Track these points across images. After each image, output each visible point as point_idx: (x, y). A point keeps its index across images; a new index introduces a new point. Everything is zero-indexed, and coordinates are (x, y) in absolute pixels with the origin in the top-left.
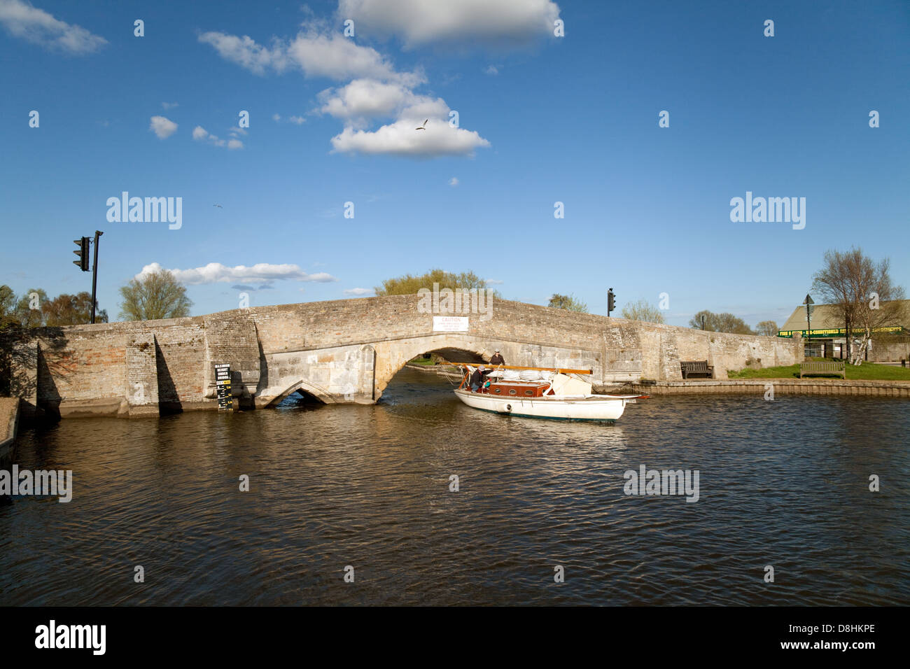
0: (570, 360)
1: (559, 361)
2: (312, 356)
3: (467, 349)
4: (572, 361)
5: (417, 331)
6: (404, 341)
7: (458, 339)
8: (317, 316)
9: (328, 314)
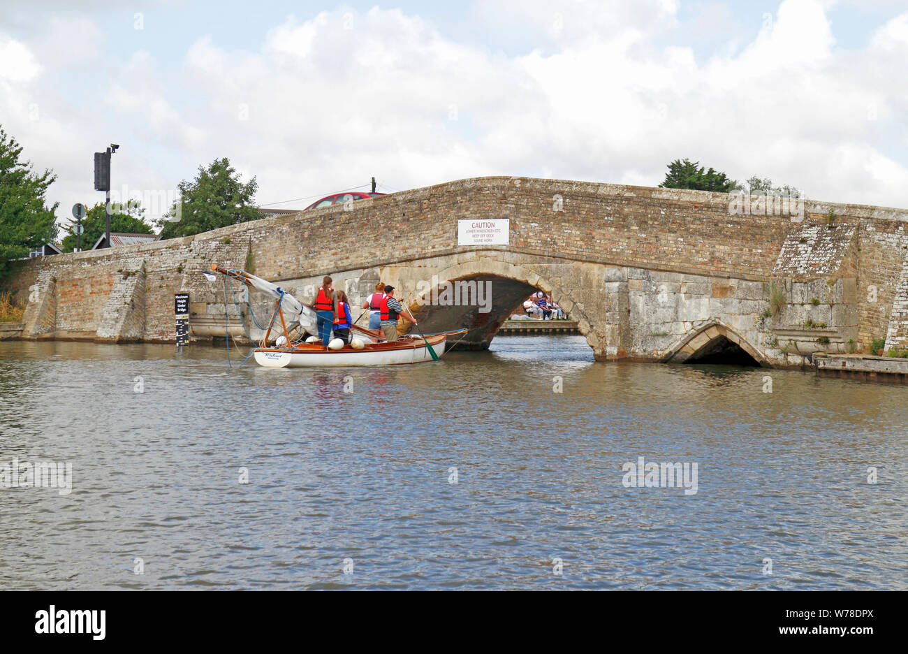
0: (712, 300)
1: (687, 302)
2: (309, 286)
3: (510, 276)
4: (717, 303)
5: (433, 247)
6: (417, 263)
7: (495, 259)
8: (312, 229)
9: (322, 226)
